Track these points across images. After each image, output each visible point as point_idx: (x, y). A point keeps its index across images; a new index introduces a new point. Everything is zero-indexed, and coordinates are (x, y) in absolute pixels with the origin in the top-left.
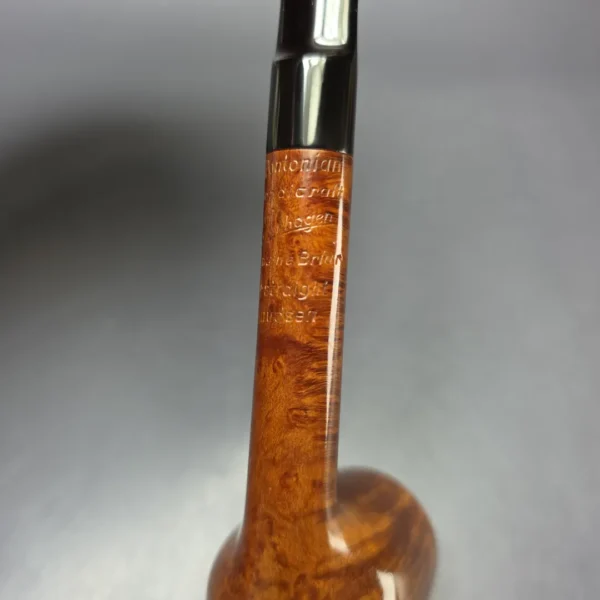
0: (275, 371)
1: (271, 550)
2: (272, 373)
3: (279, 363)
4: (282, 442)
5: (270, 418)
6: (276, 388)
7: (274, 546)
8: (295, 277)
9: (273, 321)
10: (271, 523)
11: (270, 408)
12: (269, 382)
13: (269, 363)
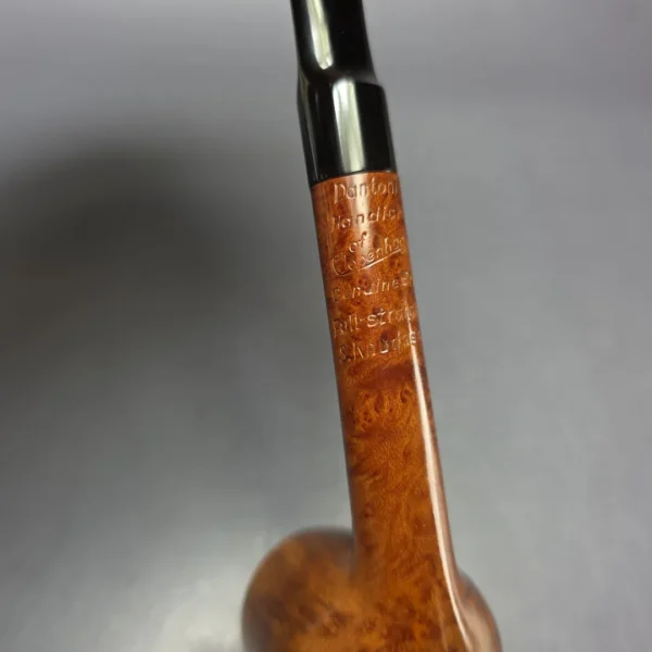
0: (404, 400)
2: (401, 404)
3: (406, 392)
5: (410, 452)
6: (409, 419)
9: (390, 350)
11: (406, 443)
12: (398, 414)
13: (395, 395)
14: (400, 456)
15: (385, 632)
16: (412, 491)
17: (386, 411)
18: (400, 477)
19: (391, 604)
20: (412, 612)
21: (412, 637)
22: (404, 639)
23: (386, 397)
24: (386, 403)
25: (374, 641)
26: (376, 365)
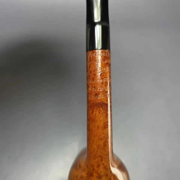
0: (99, 112)
1: (102, 165)
2: (98, 113)
3: (100, 110)
4: (103, 133)
5: (99, 126)
6: (100, 118)
7: (103, 164)
8: (103, 85)
9: (97, 98)
10: (102, 158)
11: (98, 124)
12: (97, 116)
13: (97, 110)
14: (96, 127)
15: (87, 173)
16: (98, 137)
17: (94, 114)
18: (96, 133)
19: (89, 166)
20: (94, 170)
21: (93, 176)
22: (91, 176)
23: (94, 111)
24: (94, 112)
25: (84, 174)
26: (93, 102)
